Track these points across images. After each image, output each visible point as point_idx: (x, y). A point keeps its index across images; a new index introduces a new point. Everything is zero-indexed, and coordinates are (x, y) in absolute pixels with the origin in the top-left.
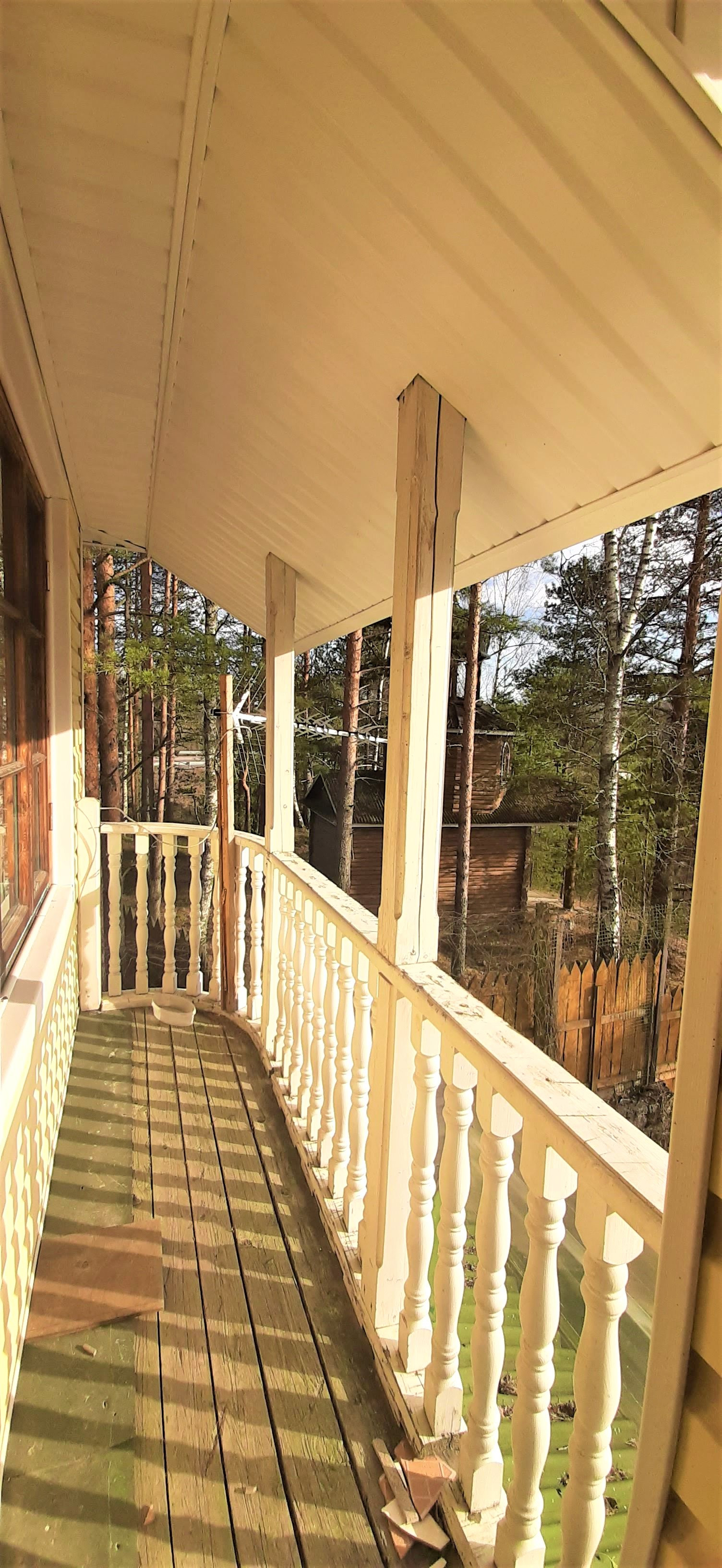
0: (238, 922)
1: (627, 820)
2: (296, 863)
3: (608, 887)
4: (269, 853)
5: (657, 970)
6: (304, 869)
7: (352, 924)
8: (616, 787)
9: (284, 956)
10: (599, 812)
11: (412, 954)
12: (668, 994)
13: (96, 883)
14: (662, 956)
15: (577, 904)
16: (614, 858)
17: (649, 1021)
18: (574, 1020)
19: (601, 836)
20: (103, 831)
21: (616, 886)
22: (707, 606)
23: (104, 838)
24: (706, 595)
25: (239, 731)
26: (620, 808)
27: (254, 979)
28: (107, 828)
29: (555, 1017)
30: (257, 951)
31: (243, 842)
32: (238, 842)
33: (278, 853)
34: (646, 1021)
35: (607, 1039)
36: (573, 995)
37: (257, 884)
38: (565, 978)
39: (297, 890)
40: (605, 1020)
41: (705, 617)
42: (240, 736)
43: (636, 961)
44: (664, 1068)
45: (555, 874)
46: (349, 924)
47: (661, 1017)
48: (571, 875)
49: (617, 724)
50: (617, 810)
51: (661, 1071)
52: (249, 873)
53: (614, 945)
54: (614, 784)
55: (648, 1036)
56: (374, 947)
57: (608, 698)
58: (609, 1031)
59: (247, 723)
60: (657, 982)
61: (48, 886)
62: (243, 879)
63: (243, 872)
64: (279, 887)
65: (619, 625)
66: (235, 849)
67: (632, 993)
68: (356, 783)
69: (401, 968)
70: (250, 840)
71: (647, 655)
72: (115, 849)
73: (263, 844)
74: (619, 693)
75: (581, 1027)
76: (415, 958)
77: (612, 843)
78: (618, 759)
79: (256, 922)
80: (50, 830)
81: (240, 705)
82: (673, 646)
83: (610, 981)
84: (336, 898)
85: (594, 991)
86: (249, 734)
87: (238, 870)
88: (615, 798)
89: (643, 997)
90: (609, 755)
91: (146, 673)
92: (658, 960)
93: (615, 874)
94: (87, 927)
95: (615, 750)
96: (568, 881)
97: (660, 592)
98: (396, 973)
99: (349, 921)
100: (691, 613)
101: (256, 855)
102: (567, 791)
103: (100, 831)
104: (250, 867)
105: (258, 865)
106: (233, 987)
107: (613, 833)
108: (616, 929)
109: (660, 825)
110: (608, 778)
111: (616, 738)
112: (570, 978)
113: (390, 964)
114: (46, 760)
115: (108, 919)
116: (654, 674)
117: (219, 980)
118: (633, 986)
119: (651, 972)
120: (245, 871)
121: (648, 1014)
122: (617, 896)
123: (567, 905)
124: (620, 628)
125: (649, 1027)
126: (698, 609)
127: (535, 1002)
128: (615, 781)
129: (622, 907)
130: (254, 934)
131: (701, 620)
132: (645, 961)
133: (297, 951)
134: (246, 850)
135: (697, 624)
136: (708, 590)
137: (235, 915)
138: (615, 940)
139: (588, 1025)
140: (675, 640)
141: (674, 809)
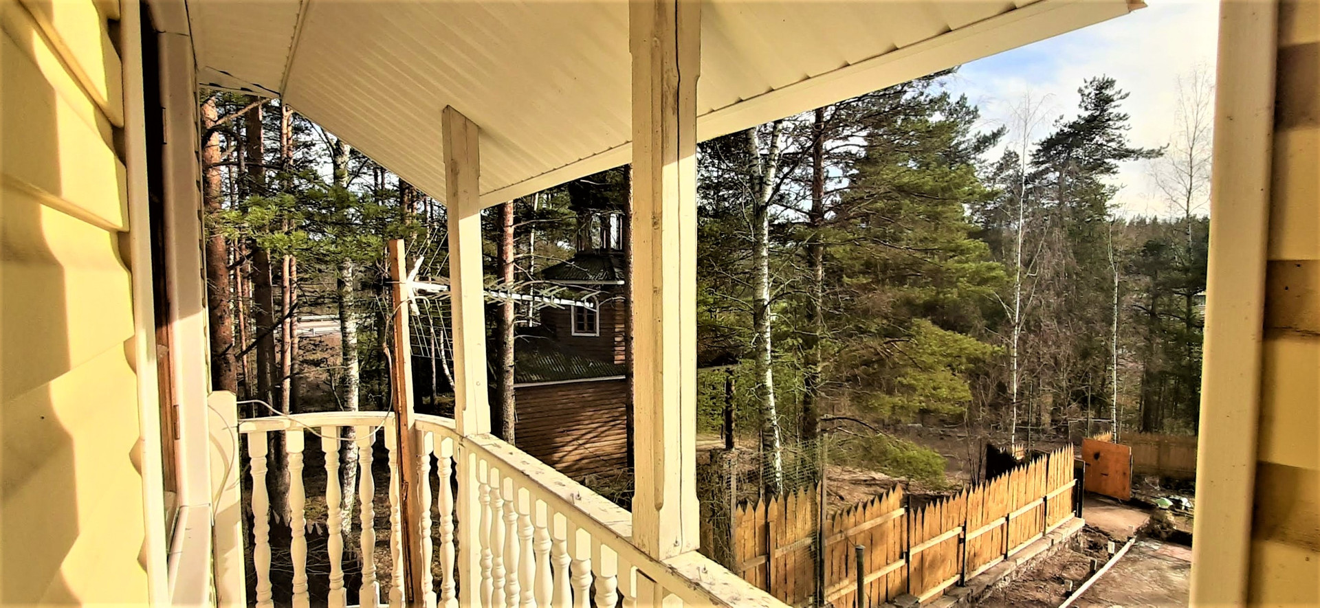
0: (422, 518)
1: (780, 360)
2: (499, 447)
3: (768, 425)
4: (462, 437)
5: (819, 498)
6: (511, 454)
7: (592, 515)
8: (769, 330)
9: (489, 551)
10: (755, 355)
11: (675, 546)
12: (830, 521)
13: (234, 494)
14: (822, 485)
15: (737, 443)
16: (771, 397)
17: (816, 548)
18: (751, 559)
19: (759, 375)
20: (243, 430)
21: (775, 423)
22: (828, 162)
23: (244, 439)
24: (827, 152)
25: (414, 302)
26: (773, 349)
27: (446, 581)
28: (249, 426)
29: (734, 558)
30: (448, 549)
31: (427, 427)
32: (419, 427)
33: (473, 436)
34: (813, 548)
35: (782, 572)
36: (748, 534)
37: (445, 472)
38: (741, 518)
39: (505, 477)
40: (777, 554)
41: (828, 171)
42: (415, 307)
43: (801, 493)
44: (831, 590)
45: (716, 416)
46: (589, 516)
47: (826, 543)
48: (730, 416)
49: (766, 270)
50: (772, 351)
51: (829, 592)
52: (434, 460)
53: (777, 480)
54: (767, 327)
55: (815, 562)
56: (626, 541)
57: (757, 246)
58: (782, 564)
59: (422, 292)
60: (819, 510)
61: (178, 509)
62: (426, 468)
63: (426, 460)
64: (475, 475)
65: (761, 178)
66: (416, 433)
67: (799, 525)
68: (515, 341)
69: (666, 562)
70: (434, 424)
71: (783, 205)
72: (259, 451)
73: (453, 427)
74: (766, 242)
75: (757, 564)
76: (678, 549)
77: (769, 383)
78: (769, 303)
79: (446, 516)
80: (177, 439)
81: (415, 272)
82: (804, 198)
83: (780, 515)
84: (560, 484)
85: (767, 526)
86: (428, 306)
87: (420, 457)
88: (769, 340)
89: (809, 526)
90: (761, 300)
91: (277, 235)
92: (819, 489)
93: (773, 411)
94: (225, 551)
95: (765, 294)
96: (729, 421)
97: (792, 149)
98: (662, 570)
99: (588, 512)
100: (818, 169)
101: (442, 440)
102: (722, 336)
103: (238, 431)
104: (435, 454)
105: (446, 452)
106: (420, 594)
107: (769, 374)
108: (778, 464)
109: (806, 364)
110: (761, 322)
111: (766, 284)
112: (745, 518)
113: (651, 559)
114: (168, 353)
115: (254, 536)
116: (789, 224)
117: (402, 588)
118: (800, 516)
119: (814, 503)
120: (429, 459)
121: (814, 542)
122: (776, 432)
123: (730, 445)
124: (762, 182)
125: (816, 554)
126: (823, 164)
127: (716, 547)
128: (768, 324)
129: (781, 444)
130: (444, 530)
131: (825, 174)
132: (809, 492)
133: (508, 545)
134: (429, 435)
135: (822, 178)
136: (828, 148)
137: (419, 511)
138: (778, 475)
139: (763, 561)
140: (805, 193)
141: (817, 346)
